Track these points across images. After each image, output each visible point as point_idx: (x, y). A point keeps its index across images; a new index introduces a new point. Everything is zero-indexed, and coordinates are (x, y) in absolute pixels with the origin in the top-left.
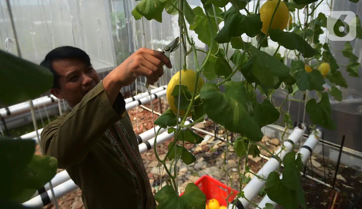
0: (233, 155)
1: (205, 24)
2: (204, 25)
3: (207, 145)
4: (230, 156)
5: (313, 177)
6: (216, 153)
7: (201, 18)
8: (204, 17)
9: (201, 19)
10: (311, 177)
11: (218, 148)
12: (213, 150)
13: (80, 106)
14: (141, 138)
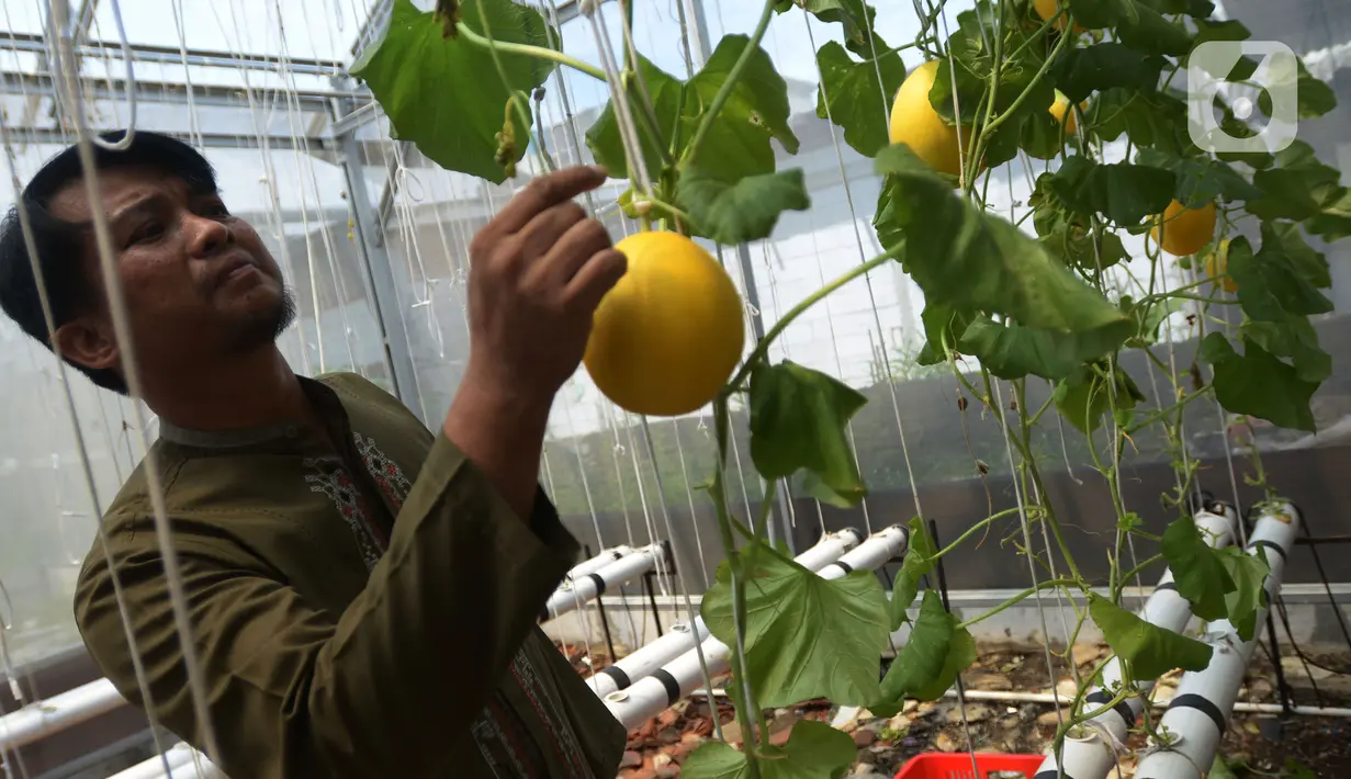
0: (981, 732)
1: (858, 93)
2: (856, 97)
3: (861, 729)
4: (972, 738)
5: (1322, 706)
6: (911, 741)
7: (843, 74)
8: (852, 73)
9: (846, 78)
10: (1314, 710)
11: (911, 726)
12: (892, 735)
13: (394, 557)
14: (625, 675)
